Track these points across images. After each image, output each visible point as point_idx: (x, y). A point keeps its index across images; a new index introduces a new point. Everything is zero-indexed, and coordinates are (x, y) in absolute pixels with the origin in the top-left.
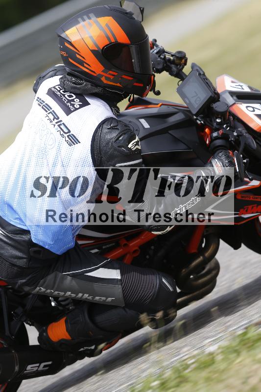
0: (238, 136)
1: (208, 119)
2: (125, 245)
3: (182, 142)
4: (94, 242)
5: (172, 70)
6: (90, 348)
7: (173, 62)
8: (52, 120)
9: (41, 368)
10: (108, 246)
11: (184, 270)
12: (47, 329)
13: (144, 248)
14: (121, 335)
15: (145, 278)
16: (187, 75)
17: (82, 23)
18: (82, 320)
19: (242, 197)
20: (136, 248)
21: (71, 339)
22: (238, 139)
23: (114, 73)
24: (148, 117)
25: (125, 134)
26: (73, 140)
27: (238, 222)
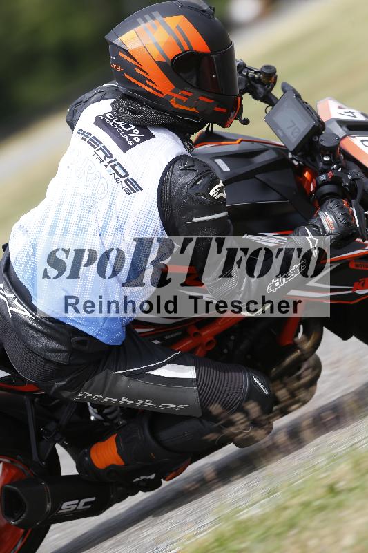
0: (353, 179)
1: (309, 159)
2: (196, 334)
3: (274, 190)
4: (152, 331)
5: (258, 91)
6: (148, 478)
7: (259, 81)
8: (103, 158)
9: (81, 506)
10: (172, 336)
11: (274, 369)
12: (89, 452)
13: (222, 337)
14: (190, 459)
15: (230, 377)
16: (279, 98)
17: (143, 25)
18: (140, 437)
19: (357, 266)
20: (212, 338)
21: (123, 463)
22: (353, 185)
23: (187, 94)
24: (226, 157)
25: (204, 177)
26: (133, 187)
27: (351, 301)
